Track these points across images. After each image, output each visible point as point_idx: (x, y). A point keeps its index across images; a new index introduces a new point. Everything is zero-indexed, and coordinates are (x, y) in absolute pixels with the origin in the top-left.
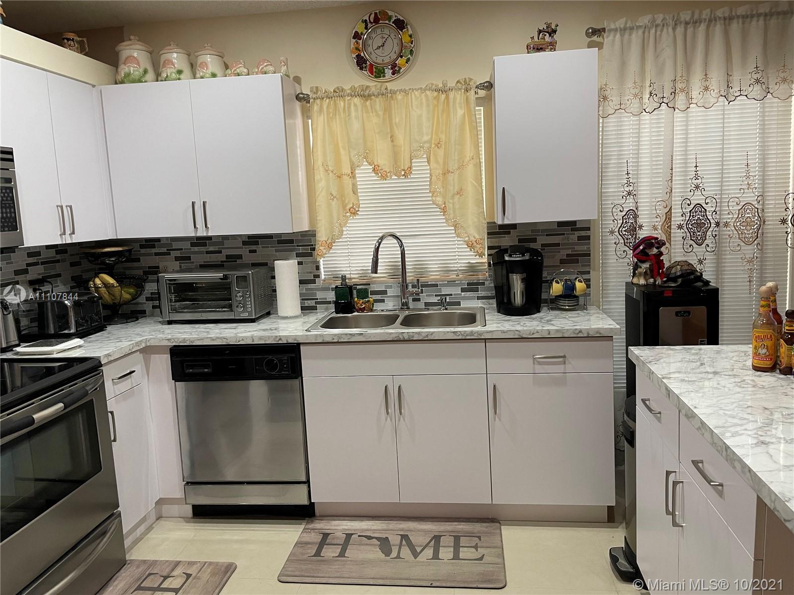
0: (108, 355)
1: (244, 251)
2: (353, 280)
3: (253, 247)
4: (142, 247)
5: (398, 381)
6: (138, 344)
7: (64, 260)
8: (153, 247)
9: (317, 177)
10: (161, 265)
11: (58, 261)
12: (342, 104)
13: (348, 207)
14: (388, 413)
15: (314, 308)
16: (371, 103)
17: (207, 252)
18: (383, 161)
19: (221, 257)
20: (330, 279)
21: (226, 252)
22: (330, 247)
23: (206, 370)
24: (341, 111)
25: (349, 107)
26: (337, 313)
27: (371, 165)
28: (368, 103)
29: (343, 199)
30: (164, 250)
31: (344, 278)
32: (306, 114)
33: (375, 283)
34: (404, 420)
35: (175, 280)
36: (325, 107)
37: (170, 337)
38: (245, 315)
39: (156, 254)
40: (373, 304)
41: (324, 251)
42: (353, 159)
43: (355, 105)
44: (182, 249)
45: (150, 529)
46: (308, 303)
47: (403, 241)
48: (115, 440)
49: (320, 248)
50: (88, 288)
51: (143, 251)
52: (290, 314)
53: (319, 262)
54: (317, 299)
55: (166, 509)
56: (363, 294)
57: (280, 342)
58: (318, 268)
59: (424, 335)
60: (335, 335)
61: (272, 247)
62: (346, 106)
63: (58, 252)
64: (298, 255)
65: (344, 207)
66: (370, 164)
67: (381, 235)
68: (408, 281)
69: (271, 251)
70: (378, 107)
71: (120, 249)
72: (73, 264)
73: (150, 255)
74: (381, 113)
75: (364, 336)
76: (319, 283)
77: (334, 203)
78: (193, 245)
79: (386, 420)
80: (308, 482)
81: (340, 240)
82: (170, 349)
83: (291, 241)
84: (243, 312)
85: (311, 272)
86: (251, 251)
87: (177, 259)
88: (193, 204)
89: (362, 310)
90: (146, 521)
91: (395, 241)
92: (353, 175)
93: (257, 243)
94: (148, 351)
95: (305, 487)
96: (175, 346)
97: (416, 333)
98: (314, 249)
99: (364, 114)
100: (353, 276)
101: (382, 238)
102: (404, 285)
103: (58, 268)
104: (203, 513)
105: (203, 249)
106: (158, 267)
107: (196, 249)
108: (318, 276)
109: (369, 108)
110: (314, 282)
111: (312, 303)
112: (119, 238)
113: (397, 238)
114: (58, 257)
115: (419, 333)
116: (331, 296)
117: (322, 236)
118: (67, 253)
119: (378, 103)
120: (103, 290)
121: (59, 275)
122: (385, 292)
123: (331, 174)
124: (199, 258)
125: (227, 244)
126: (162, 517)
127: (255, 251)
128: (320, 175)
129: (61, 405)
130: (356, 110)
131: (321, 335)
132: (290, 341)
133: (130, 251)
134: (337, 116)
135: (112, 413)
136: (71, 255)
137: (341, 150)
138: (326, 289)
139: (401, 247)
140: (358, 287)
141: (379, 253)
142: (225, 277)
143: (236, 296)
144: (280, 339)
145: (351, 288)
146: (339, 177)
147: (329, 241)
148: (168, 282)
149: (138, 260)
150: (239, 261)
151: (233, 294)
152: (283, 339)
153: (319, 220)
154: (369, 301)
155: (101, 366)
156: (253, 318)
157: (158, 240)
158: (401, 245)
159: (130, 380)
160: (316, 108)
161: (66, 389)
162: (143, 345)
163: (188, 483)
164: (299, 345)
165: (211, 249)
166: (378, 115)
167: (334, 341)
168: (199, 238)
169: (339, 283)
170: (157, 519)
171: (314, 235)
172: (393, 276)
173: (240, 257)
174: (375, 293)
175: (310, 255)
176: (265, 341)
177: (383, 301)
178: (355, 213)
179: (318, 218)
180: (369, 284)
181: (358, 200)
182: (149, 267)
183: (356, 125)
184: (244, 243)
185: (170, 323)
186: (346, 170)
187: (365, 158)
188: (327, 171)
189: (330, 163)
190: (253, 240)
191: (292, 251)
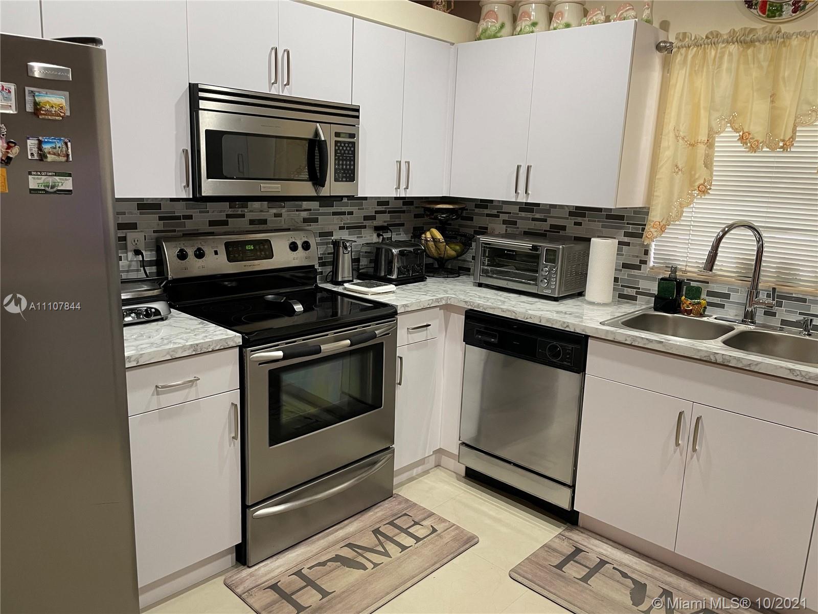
0: (405, 306)
1: (569, 223)
2: (689, 274)
3: (579, 220)
4: (477, 206)
5: (699, 411)
6: (437, 300)
7: (409, 211)
8: (486, 207)
9: (664, 144)
10: (490, 226)
11: (404, 212)
12: (713, 53)
13: (697, 184)
14: (677, 444)
15: (634, 298)
16: (753, 52)
17: (534, 219)
18: (757, 129)
19: (545, 226)
20: (659, 268)
21: (551, 221)
22: (662, 229)
23: (493, 340)
24: (710, 62)
25: (721, 58)
26: (656, 309)
27: (739, 132)
28: (750, 51)
29: (693, 172)
30: (495, 212)
31: (674, 270)
32: (666, 66)
33: (716, 282)
34: (698, 460)
35: (489, 244)
36: (690, 57)
37: (467, 299)
38: (547, 292)
39: (488, 215)
40: (705, 308)
41: (655, 234)
42: (714, 124)
43: (730, 54)
44: (510, 213)
45: (426, 472)
46: (627, 291)
47: (764, 234)
48: (400, 384)
49: (650, 230)
50: (418, 240)
51: (477, 210)
52: (597, 300)
53: (648, 245)
54: (639, 288)
55: (445, 460)
56: (695, 293)
57: (567, 329)
58: (646, 253)
59: (745, 363)
60: (629, 336)
61: (598, 221)
62: (718, 55)
63: (404, 204)
64: (627, 234)
65: (692, 182)
66: (736, 131)
67: (731, 222)
68: (760, 287)
69: (597, 225)
70: (761, 56)
71: (451, 207)
72: (416, 216)
73: (482, 215)
74: (765, 64)
75: (664, 346)
76: (645, 270)
77: (678, 178)
78: (521, 210)
79: (675, 452)
80: (573, 487)
81: (677, 223)
82: (466, 312)
83: (621, 218)
84: (547, 288)
85: (637, 257)
86: (576, 224)
87: (505, 222)
88: (518, 167)
89: (689, 312)
90: (424, 464)
91: (750, 233)
92: (710, 144)
93: (584, 216)
94: (448, 308)
95: (568, 492)
96: (471, 310)
97: (735, 358)
98: (643, 229)
99: (742, 67)
100: (688, 269)
101: (731, 227)
102: (753, 291)
103: (403, 218)
104: (473, 477)
105: (529, 215)
106: (486, 228)
107: (523, 214)
108: (645, 262)
109: (750, 58)
110: (639, 268)
111: (632, 292)
112: (451, 196)
113: (751, 228)
114: (405, 208)
115: (739, 359)
116: (654, 289)
117: (655, 216)
118: (413, 205)
119: (764, 51)
120: (431, 244)
121: (403, 225)
122: (727, 296)
123: (681, 141)
124: (523, 225)
125: (554, 213)
126: (440, 466)
127: (580, 224)
128: (668, 141)
129: (348, 342)
130: (730, 61)
131: (612, 332)
132: (578, 331)
133: (463, 209)
134: (705, 69)
135: (401, 358)
136: (416, 207)
137: (702, 111)
138: (652, 279)
139: (758, 242)
140: (693, 284)
141: (721, 245)
142: (535, 248)
143: (542, 270)
144: (568, 326)
145: (680, 284)
146: (692, 145)
147: (664, 222)
148: (483, 245)
149: (471, 219)
150: (562, 233)
151: (541, 266)
152: (570, 327)
153: (657, 196)
154: (699, 303)
155: (397, 315)
156: (556, 296)
157: (491, 201)
158: (760, 239)
159: (425, 332)
160: (679, 58)
161: (359, 328)
162: (444, 302)
163: (463, 444)
164: (587, 337)
165: (538, 216)
166: (760, 67)
167: (627, 342)
168: (527, 204)
169: (667, 275)
170: (436, 467)
171: (647, 213)
172: (742, 278)
173: (564, 228)
174: (710, 294)
175: (640, 236)
176: (552, 324)
177: (722, 306)
178: (704, 190)
179: (655, 194)
180: (708, 283)
181: (711, 175)
182: (480, 228)
183: (726, 80)
184: (571, 214)
185: (480, 285)
186: (703, 137)
187: (730, 122)
188: (677, 137)
189: (682, 128)
190: (579, 212)
191: (621, 228)
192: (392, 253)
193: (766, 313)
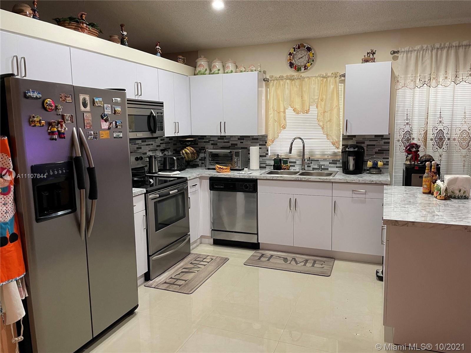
0: (189, 177)
1: (238, 142)
2: (282, 156)
3: (242, 141)
4: (199, 139)
5: (296, 197)
6: (198, 175)
7: (171, 143)
8: (203, 139)
9: (270, 113)
10: (206, 146)
11: (169, 143)
12: (282, 83)
13: (282, 126)
14: (290, 209)
15: (265, 168)
16: (294, 82)
17: (224, 142)
18: (298, 107)
19: (229, 144)
20: (272, 155)
21: (231, 142)
22: (273, 142)
23: (222, 187)
24: (282, 85)
25: (285, 84)
26: (274, 169)
27: (293, 108)
28: (293, 82)
29: (280, 122)
30: (207, 140)
31: (278, 155)
32: (267, 86)
33: (291, 158)
34: (297, 213)
35: (212, 152)
36: (275, 84)
37: (209, 173)
38: (237, 168)
39: (204, 142)
40: (290, 167)
41: (270, 143)
42: (285, 106)
43: (287, 83)
44: (214, 140)
45: (198, 246)
46: (262, 165)
47: (304, 141)
48: (190, 208)
49: (269, 142)
50: (180, 154)
51: (199, 140)
52: (255, 169)
53: (268, 148)
54: (266, 164)
55: (203, 240)
56: (286, 162)
58: (268, 151)
59: (306, 178)
60: (271, 176)
61: (249, 141)
62: (284, 83)
63: (170, 140)
64: (260, 145)
65: (280, 125)
66: (292, 108)
67: (294, 138)
68: (305, 158)
69: (249, 143)
70: (297, 84)
71: (192, 139)
72: (174, 144)
73: (202, 142)
74: (298, 86)
75: (283, 178)
76: (268, 157)
77: (276, 124)
78: (218, 139)
79: (290, 212)
80: (257, 234)
81: (278, 139)
82: (210, 178)
83: (257, 139)
84: (237, 166)
85: (264, 152)
86: (241, 143)
87: (212, 144)
88: (221, 122)
89: (285, 169)
90: (196, 242)
91: (300, 140)
92: (284, 112)
93: (244, 139)
94: (201, 178)
95: (256, 236)
96: (211, 177)
97: (304, 178)
98: (266, 143)
99: (291, 87)
100: (282, 155)
101: (295, 139)
102: (303, 160)
103: (170, 146)
104: (217, 242)
105: (222, 141)
106: (205, 147)
107: (220, 140)
108: (267, 154)
109: (293, 84)
110: (266, 156)
111: (264, 165)
112: (192, 135)
113: (301, 139)
114: (170, 141)
115: (305, 178)
116: (272, 163)
117: (270, 137)
118: (172, 140)
119: (297, 82)
121: (169, 148)
122: (295, 162)
123: (275, 112)
124: (220, 145)
125: (232, 139)
126: (202, 243)
127: (243, 143)
128: (271, 112)
129: (177, 190)
130: (288, 85)
131: (266, 176)
132: (254, 178)
133: (195, 140)
134: (280, 88)
135: (189, 198)
136: (174, 141)
137: (281, 102)
138: (270, 160)
139: (303, 143)
140: (284, 159)
141: (293, 145)
142: (231, 152)
143: (234, 160)
144: (250, 177)
145: (280, 160)
146: (279, 113)
147: (273, 139)
148: (209, 153)
149: (197, 144)
150: (236, 146)
151: (233, 158)
152: (251, 177)
153: (270, 130)
154: (288, 165)
155: (187, 180)
156: (240, 169)
157: (205, 136)
158: (303, 142)
159: (195, 188)
160: (271, 84)
161: (178, 186)
162: (200, 176)
163: (212, 230)
164: (257, 179)
165: (226, 141)
166: (297, 87)
167: (271, 179)
168: (221, 136)
169: (276, 157)
170: (200, 244)
171: (267, 137)
172: (299, 156)
173: (237, 144)
174: (290, 162)
175: (265, 145)
176: (244, 177)
177: (294, 166)
178: (284, 128)
179: (269, 130)
180: (289, 159)
181: (286, 123)
182: (201, 147)
183: (287, 92)
184: (239, 139)
185: (209, 169)
186: (282, 110)
187: (290, 105)
188: (274, 110)
189: (275, 107)
190: (242, 138)
191: (258, 143)
192: (174, 159)
193: (308, 166)
